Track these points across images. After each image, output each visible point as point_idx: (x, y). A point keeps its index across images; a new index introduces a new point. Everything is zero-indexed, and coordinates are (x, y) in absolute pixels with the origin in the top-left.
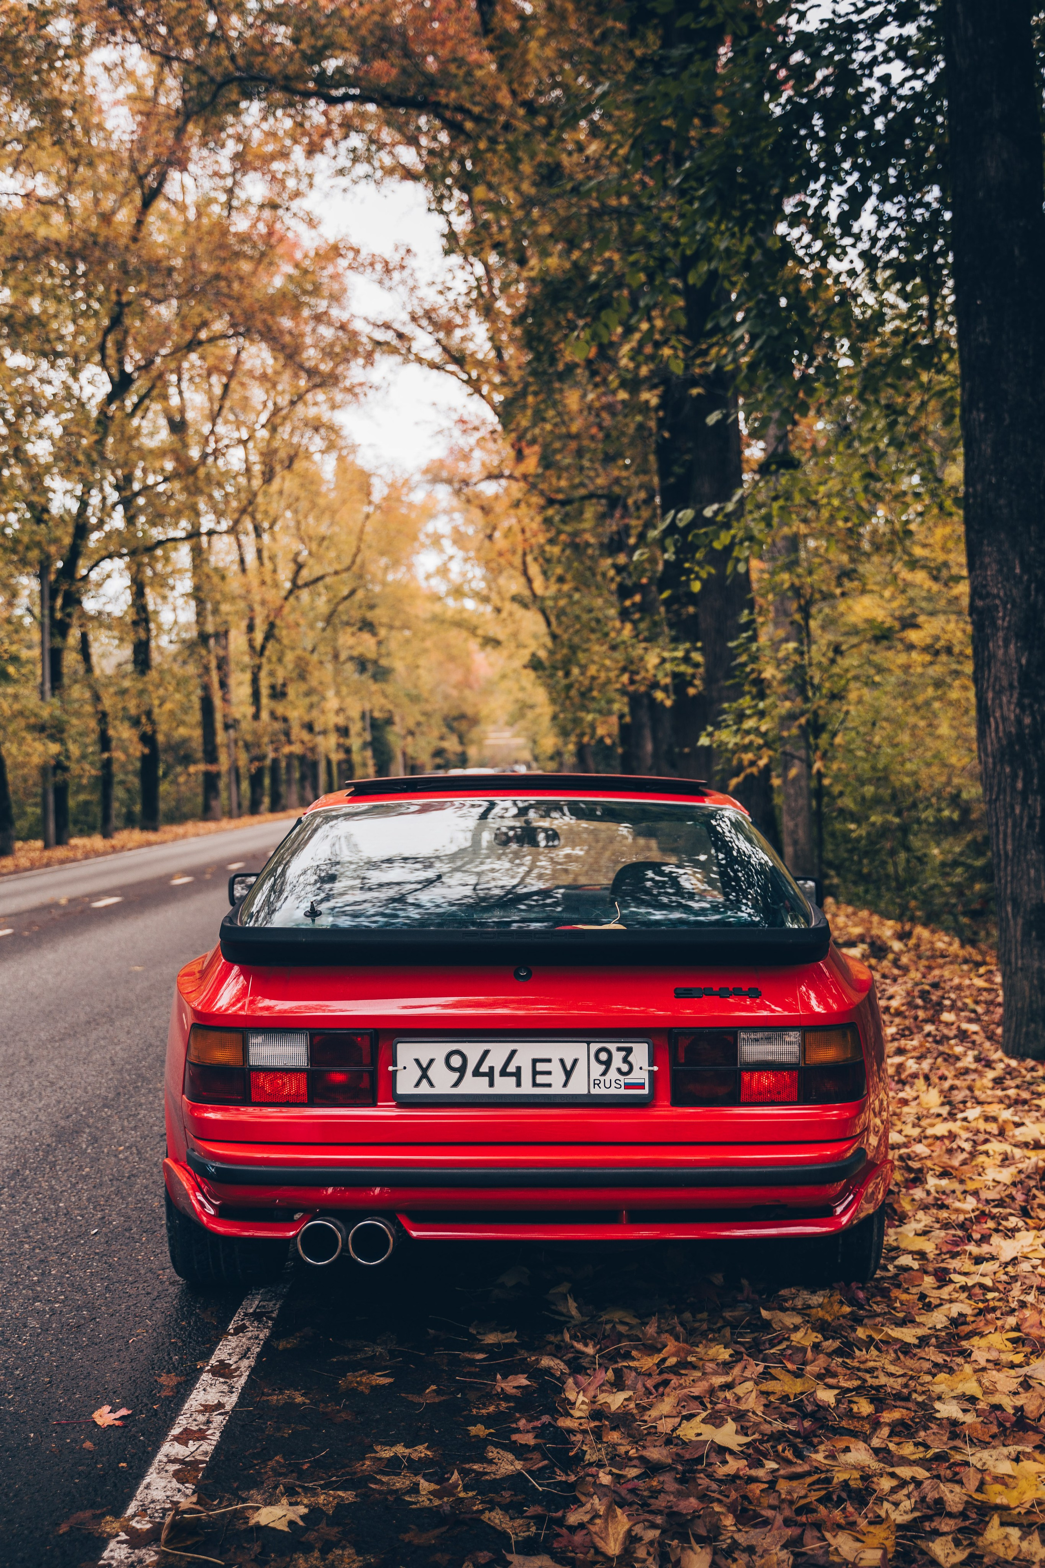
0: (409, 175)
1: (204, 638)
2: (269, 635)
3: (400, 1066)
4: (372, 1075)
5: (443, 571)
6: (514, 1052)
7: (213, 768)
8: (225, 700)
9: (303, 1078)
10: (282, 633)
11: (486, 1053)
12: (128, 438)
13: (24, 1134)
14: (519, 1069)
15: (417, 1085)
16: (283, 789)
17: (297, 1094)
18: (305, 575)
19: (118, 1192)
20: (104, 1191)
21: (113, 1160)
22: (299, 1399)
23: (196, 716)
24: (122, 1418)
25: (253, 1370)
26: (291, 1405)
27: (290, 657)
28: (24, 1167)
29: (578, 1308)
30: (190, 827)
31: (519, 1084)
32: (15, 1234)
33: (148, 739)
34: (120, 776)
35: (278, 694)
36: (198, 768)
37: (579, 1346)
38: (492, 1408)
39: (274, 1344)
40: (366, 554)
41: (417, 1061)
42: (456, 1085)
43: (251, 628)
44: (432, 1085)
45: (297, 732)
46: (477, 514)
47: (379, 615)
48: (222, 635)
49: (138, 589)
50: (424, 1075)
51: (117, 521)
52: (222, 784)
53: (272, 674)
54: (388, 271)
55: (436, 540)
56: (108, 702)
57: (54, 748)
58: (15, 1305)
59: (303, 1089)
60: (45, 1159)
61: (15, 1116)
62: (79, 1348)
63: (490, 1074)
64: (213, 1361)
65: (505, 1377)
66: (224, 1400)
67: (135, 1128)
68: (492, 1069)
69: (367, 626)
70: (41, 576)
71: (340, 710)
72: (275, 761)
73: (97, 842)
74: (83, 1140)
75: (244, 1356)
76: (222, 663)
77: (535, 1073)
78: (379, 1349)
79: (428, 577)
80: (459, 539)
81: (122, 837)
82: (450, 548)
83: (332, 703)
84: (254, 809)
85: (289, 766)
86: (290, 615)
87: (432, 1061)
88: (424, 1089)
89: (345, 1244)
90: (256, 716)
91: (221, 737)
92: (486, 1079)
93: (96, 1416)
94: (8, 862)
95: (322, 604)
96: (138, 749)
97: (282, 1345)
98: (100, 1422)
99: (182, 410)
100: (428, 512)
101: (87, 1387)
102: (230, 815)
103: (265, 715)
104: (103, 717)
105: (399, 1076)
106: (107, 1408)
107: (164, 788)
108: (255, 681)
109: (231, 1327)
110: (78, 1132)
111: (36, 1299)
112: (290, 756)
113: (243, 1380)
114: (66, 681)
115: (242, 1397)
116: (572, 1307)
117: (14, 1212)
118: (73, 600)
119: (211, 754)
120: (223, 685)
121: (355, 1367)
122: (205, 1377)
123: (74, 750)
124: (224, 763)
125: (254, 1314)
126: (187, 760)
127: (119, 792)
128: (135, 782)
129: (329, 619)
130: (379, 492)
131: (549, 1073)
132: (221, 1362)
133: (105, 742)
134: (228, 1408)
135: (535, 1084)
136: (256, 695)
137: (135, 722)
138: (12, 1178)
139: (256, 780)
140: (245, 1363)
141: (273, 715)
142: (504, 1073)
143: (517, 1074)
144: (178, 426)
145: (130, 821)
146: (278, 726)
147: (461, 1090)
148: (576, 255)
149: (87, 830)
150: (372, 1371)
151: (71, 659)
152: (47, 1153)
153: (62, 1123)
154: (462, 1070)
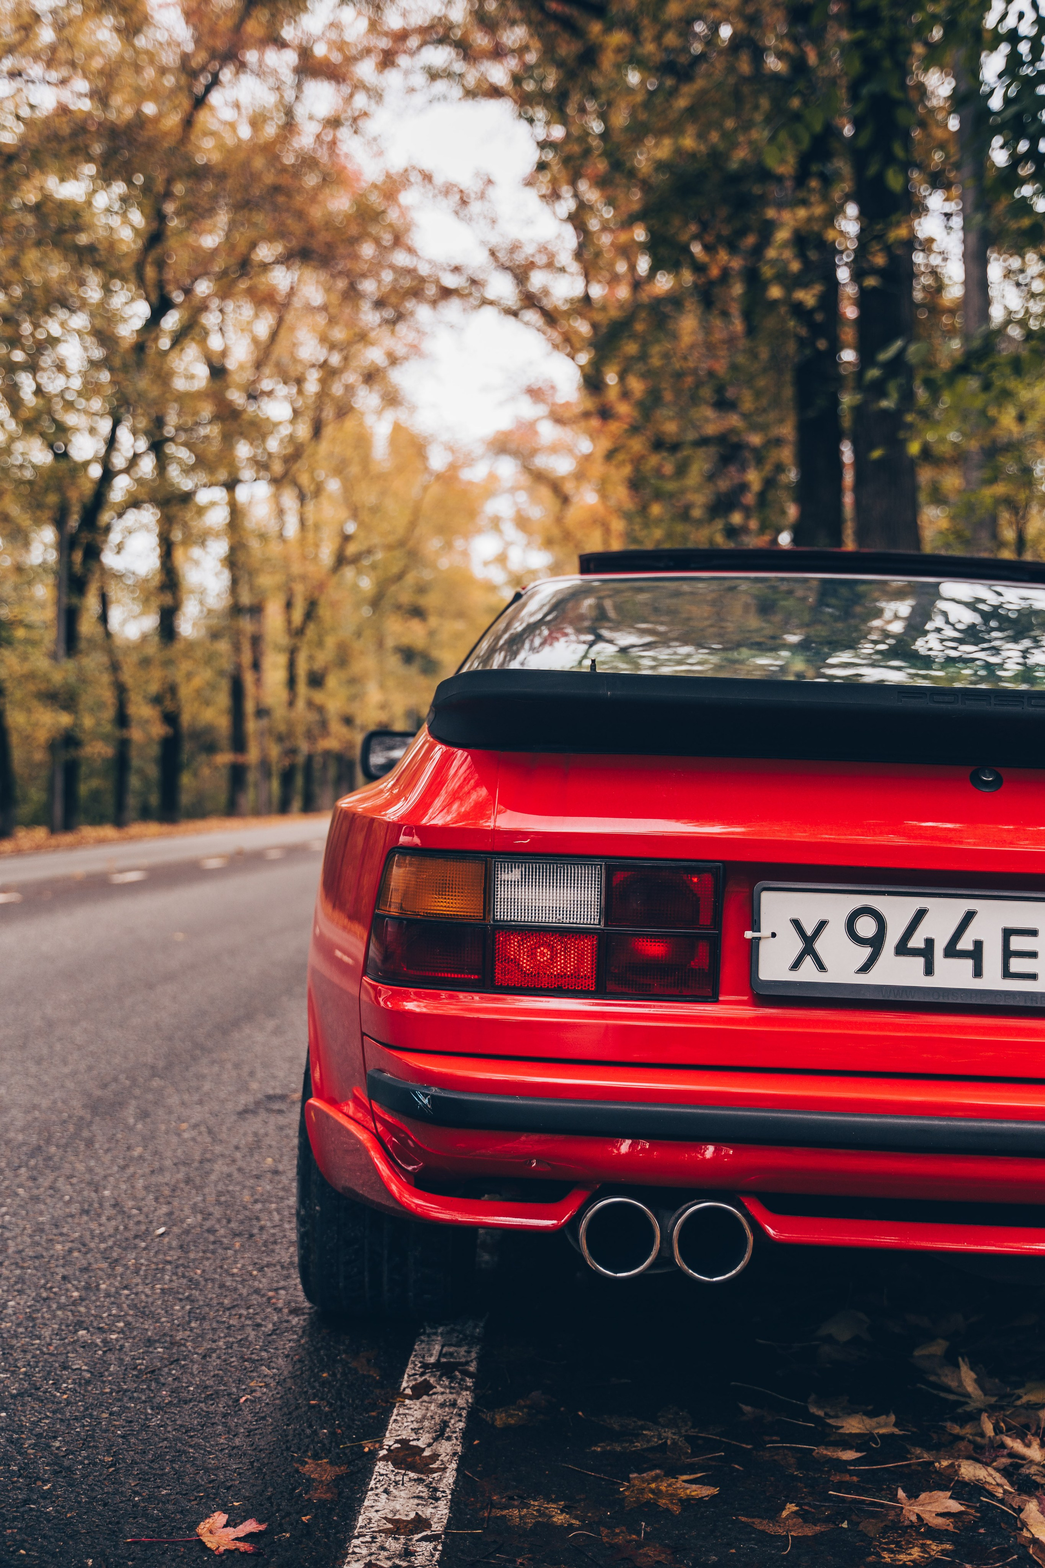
0: (495, 92)
1: (236, 610)
2: (310, 613)
3: (765, 932)
4: (715, 943)
5: (502, 559)
6: (970, 916)
7: (240, 759)
8: (258, 682)
9: (587, 945)
10: (324, 612)
11: (921, 914)
12: (164, 377)
13: (45, 1103)
14: (978, 944)
15: (796, 966)
16: (317, 790)
17: (576, 974)
18: (352, 549)
19: (188, 1181)
20: (167, 1178)
21: (174, 1140)
22: (560, 1519)
23: (223, 699)
24: (249, 1537)
25: (464, 1461)
26: (545, 1528)
27: (330, 642)
28: (48, 1142)
29: (979, 1382)
30: (213, 823)
31: (978, 972)
32: (40, 1229)
33: (171, 719)
34: (136, 762)
35: (316, 680)
36: (224, 758)
37: (1017, 1445)
38: (916, 1553)
39: (487, 1416)
40: (422, 529)
41: (796, 923)
42: (865, 968)
43: (289, 605)
44: (821, 967)
45: (336, 727)
46: (545, 492)
47: (430, 601)
48: (256, 610)
49: (167, 548)
50: (809, 949)
51: (147, 465)
52: (252, 777)
53: (311, 658)
54: (464, 202)
55: (496, 523)
56: (127, 676)
57: (65, 719)
58: (46, 1333)
59: (587, 968)
60: (76, 1135)
61: (31, 1081)
62: (158, 1408)
63: (927, 952)
64: (389, 1441)
65: (913, 1495)
66: (427, 1512)
67: (201, 1102)
68: (930, 942)
69: (417, 613)
70: (59, 523)
71: (383, 706)
72: (310, 758)
73: (108, 831)
74: (129, 1114)
75: (441, 1433)
76: (256, 641)
77: (1008, 954)
78: (669, 1435)
79: (486, 564)
80: (522, 522)
81: (136, 829)
82: (510, 531)
83: (374, 694)
84: (283, 808)
85: (325, 767)
86: (333, 593)
87: (822, 924)
88: (808, 973)
89: (667, 1238)
90: (291, 703)
91: (252, 725)
92: (919, 962)
93: (203, 1528)
94: (7, 846)
95: (366, 584)
96: (158, 730)
97: (500, 1419)
98: (211, 1542)
99: (224, 353)
100: (490, 488)
101: (179, 1476)
102: (257, 812)
103: (301, 704)
104: (121, 690)
105: (763, 946)
106: (220, 1518)
107: (186, 779)
108: (291, 666)
109: (406, 1384)
110: (122, 1104)
111: (79, 1325)
112: (327, 753)
113: (450, 1478)
114: (83, 645)
115: (455, 1506)
116: (968, 1379)
117: (36, 1199)
118: (93, 553)
119: (239, 742)
120: (256, 666)
121: (641, 1462)
122: (381, 1467)
123: (88, 722)
124: (253, 755)
125: (437, 1365)
126: (211, 748)
127: (134, 782)
128: (153, 771)
129: (376, 602)
130: (438, 461)
131: (1033, 955)
132: (404, 1442)
133: (122, 719)
134: (437, 1527)
135: (1007, 974)
136: (292, 682)
137: (157, 700)
138: (32, 1155)
139: (287, 777)
140: (445, 1448)
141: (310, 704)
142: (951, 951)
143: (976, 954)
144: (218, 372)
145: (146, 814)
146: (312, 717)
147: (873, 978)
148: (714, 137)
149: (98, 820)
150: (672, 1472)
151: (87, 626)
152: (79, 1128)
153: (99, 1093)
154: (876, 943)
